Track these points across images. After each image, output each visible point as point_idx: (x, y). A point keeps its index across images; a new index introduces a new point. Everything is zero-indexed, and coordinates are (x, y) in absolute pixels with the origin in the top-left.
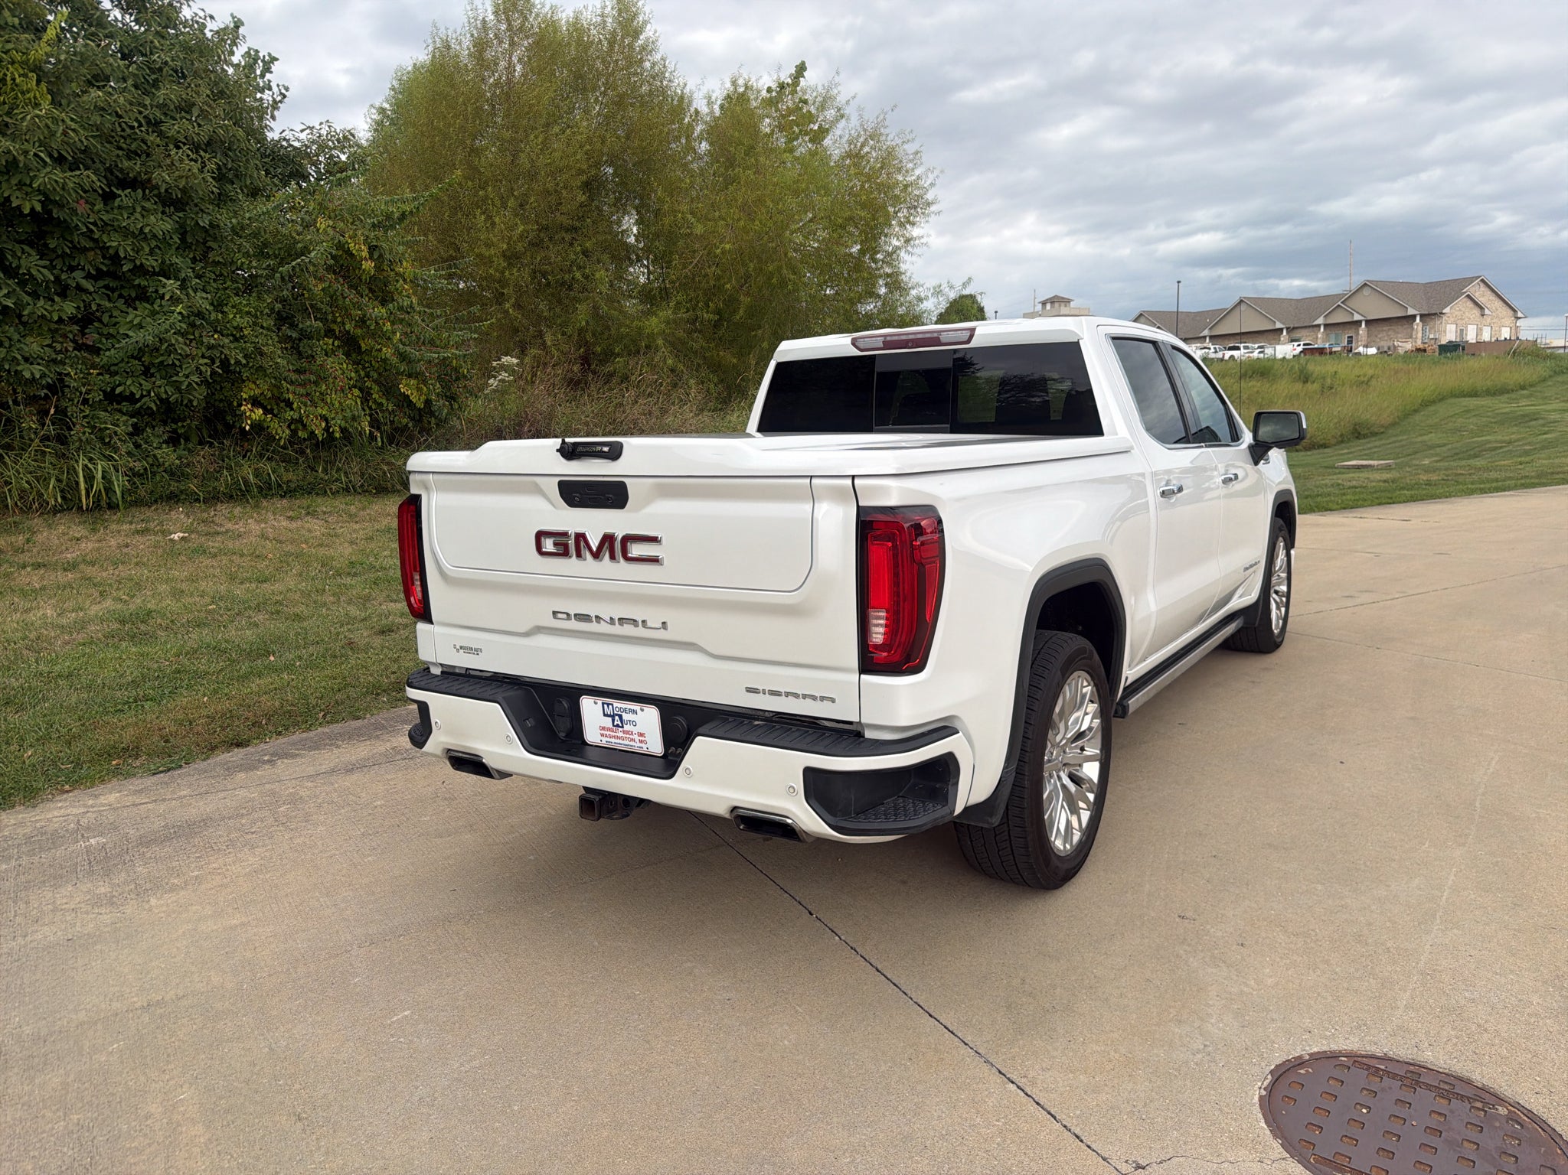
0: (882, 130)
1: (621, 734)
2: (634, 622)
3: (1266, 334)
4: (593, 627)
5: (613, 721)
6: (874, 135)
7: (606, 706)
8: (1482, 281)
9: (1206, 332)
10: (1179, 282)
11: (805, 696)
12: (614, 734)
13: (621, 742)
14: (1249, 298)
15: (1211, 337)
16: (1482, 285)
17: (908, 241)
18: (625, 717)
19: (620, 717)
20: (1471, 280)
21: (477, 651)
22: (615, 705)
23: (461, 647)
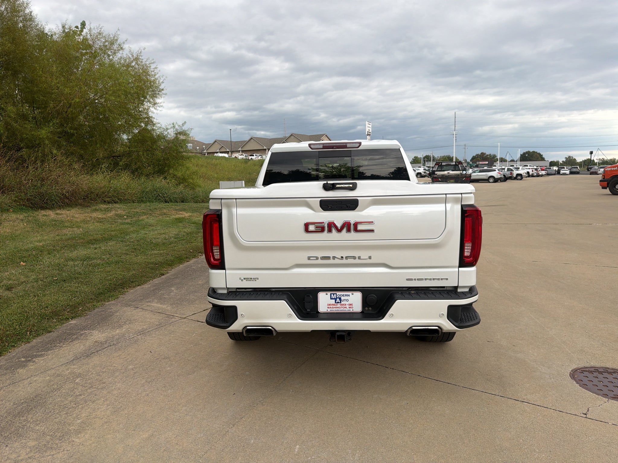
0: (140, 57)
1: (340, 306)
2: (354, 258)
3: (261, 151)
4: (331, 261)
5: (336, 301)
6: (137, 59)
7: (332, 295)
8: (326, 135)
9: (240, 149)
10: (230, 130)
11: (434, 279)
12: (335, 306)
13: (339, 309)
14: (254, 137)
15: (242, 151)
16: (326, 137)
17: (155, 104)
18: (342, 298)
19: (340, 299)
20: (323, 135)
21: (255, 279)
22: (338, 294)
23: (244, 279)
